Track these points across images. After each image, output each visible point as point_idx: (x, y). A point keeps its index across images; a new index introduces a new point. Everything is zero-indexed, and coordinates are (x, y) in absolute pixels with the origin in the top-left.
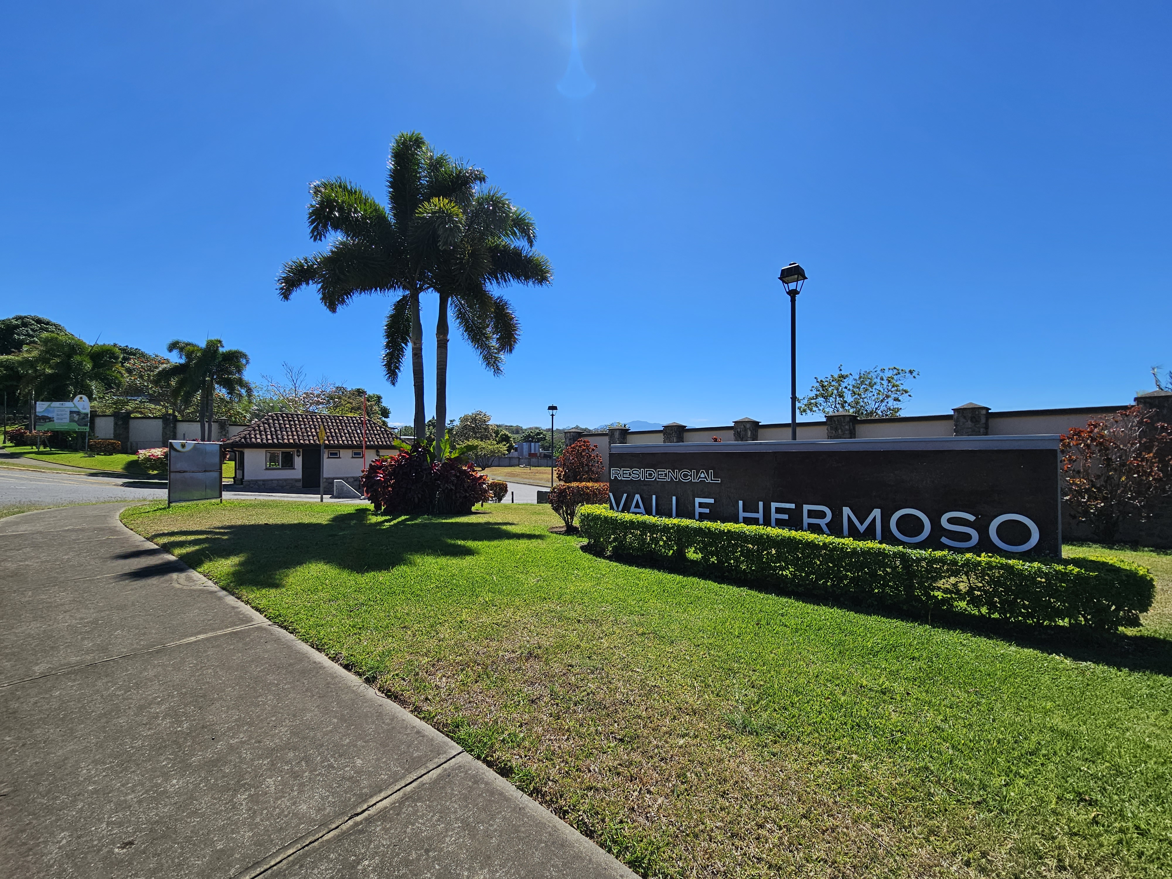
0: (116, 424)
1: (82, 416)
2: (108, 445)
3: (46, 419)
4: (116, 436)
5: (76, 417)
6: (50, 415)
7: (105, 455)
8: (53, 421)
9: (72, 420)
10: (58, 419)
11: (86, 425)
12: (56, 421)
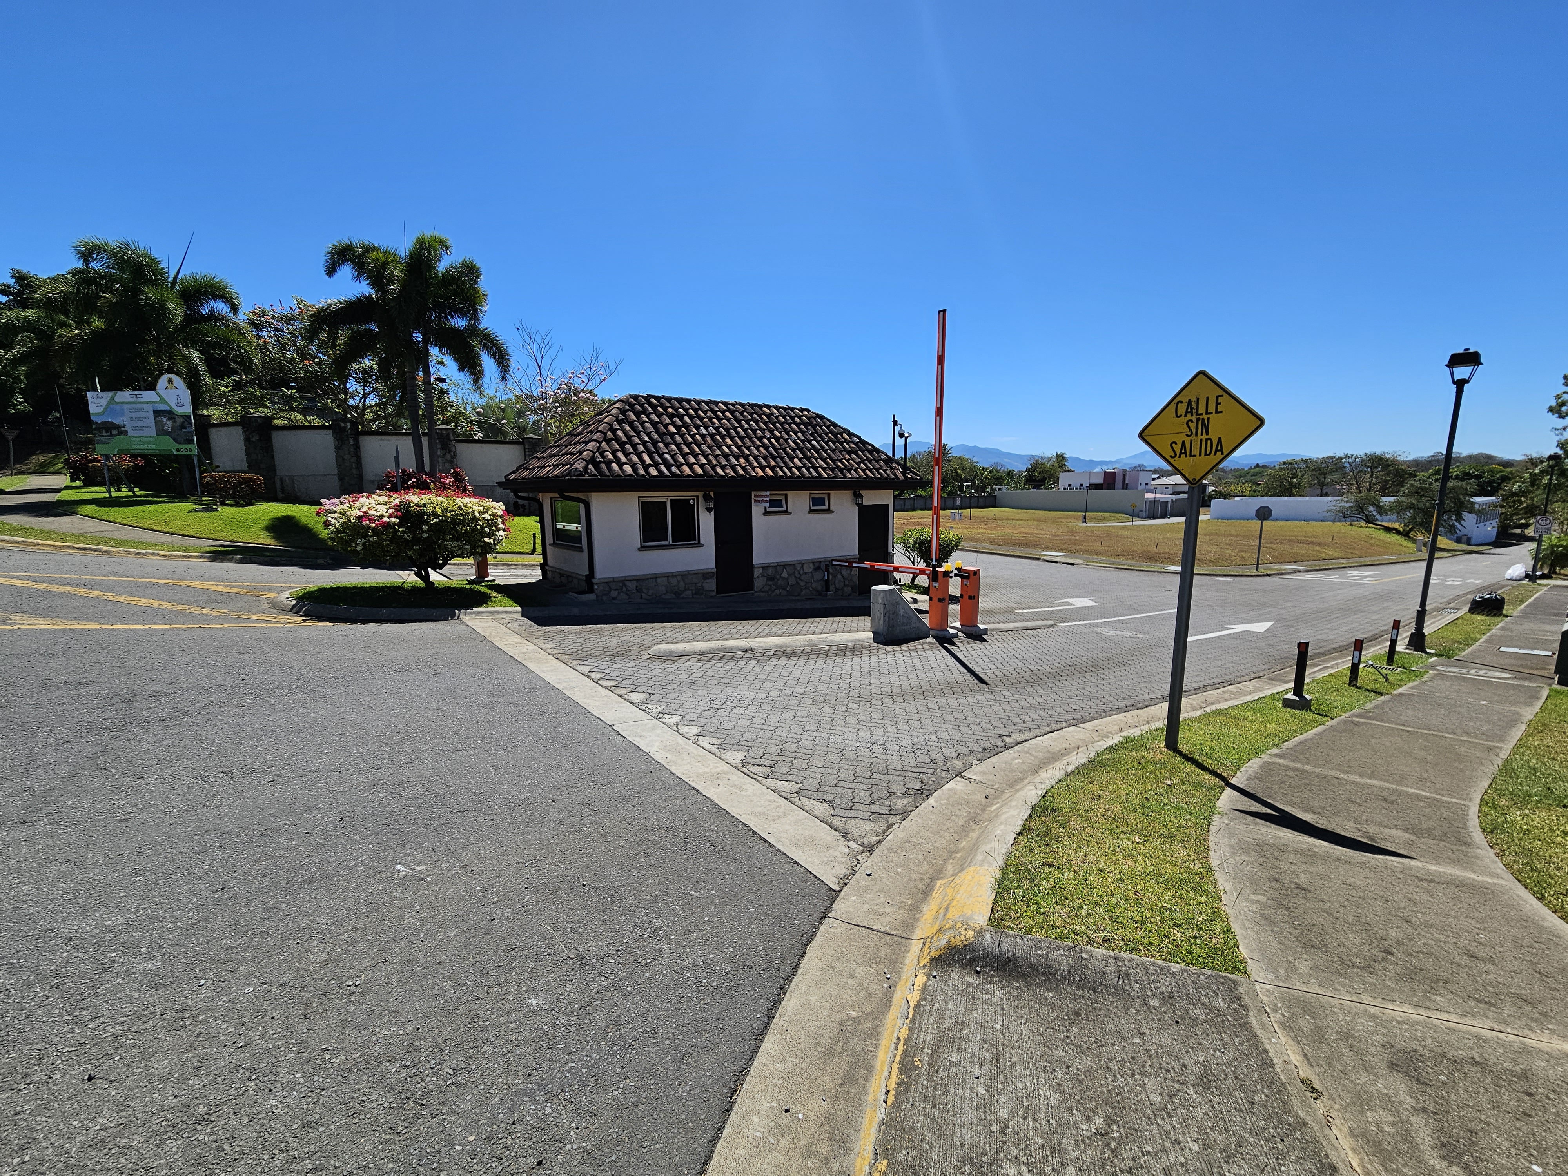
0: (247, 440)
1: (179, 421)
2: (240, 483)
3: (113, 429)
4: (253, 466)
5: (169, 425)
6: (118, 421)
7: (237, 504)
8: (125, 433)
9: (161, 431)
10: (135, 428)
11: (190, 441)
12: (131, 433)
